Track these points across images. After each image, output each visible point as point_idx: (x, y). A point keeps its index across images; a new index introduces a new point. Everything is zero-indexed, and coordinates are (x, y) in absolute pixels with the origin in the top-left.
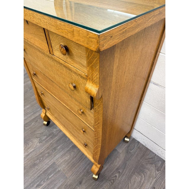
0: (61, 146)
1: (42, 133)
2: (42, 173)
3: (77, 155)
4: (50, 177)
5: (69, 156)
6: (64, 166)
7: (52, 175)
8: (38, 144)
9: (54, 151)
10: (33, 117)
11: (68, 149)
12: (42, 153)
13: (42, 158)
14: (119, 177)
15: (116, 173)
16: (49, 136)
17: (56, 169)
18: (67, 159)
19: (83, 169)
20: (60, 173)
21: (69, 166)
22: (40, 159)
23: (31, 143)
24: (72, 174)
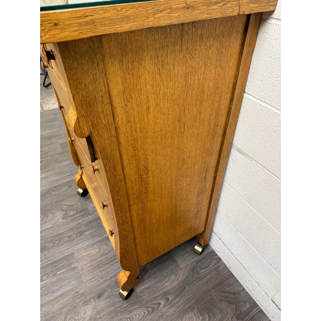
0: (92, 231)
1: (72, 206)
2: (50, 264)
3: (109, 251)
4: (59, 273)
5: (97, 250)
6: (85, 262)
7: (62, 271)
8: (60, 220)
9: (78, 235)
10: (68, 180)
11: (99, 239)
12: (60, 234)
13: (57, 242)
14: (164, 307)
15: (161, 299)
16: (80, 212)
17: (72, 263)
18: (92, 254)
19: (110, 276)
20: (75, 272)
21: (92, 265)
22: (55, 243)
23: (51, 215)
24: (92, 278)
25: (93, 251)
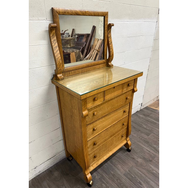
0: (111, 171)
2: (132, 182)
4: (134, 176)
6: (125, 168)
9: (115, 176)
11: (113, 166)
12: (117, 185)
13: (122, 185)
18: (121, 166)
19: (126, 157)
20: (130, 170)
21: (125, 165)
24: (129, 163)
25: (120, 166)
